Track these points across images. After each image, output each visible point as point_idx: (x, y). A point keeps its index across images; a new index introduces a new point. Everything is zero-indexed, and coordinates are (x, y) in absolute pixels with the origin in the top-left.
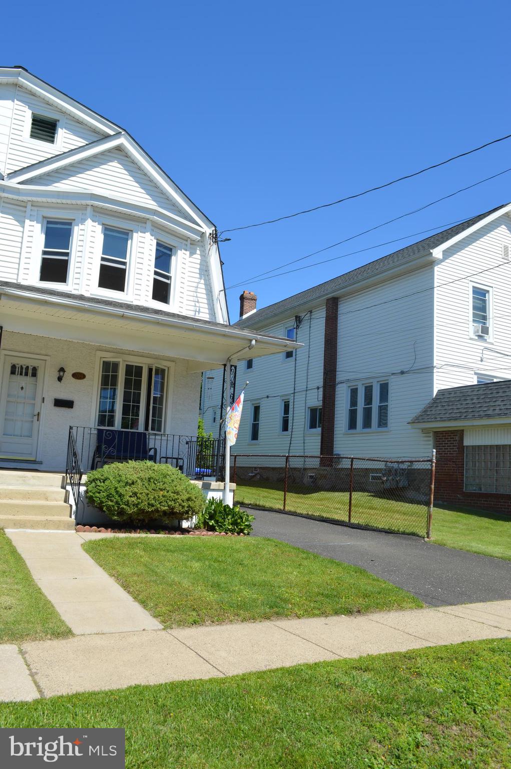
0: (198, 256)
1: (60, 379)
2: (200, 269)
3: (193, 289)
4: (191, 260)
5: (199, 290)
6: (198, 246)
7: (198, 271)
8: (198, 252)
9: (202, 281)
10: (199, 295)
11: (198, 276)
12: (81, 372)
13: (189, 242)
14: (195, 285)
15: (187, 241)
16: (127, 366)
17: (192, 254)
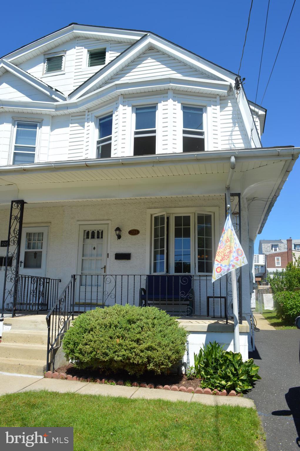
0: (229, 108)
1: (119, 237)
2: (233, 119)
3: (227, 138)
4: (223, 113)
5: (234, 137)
6: (230, 99)
7: (231, 121)
8: (230, 104)
9: (237, 128)
10: (234, 141)
11: (231, 125)
12: (136, 228)
13: (218, 98)
14: (229, 133)
15: (216, 98)
16: (176, 217)
17: (222, 108)
